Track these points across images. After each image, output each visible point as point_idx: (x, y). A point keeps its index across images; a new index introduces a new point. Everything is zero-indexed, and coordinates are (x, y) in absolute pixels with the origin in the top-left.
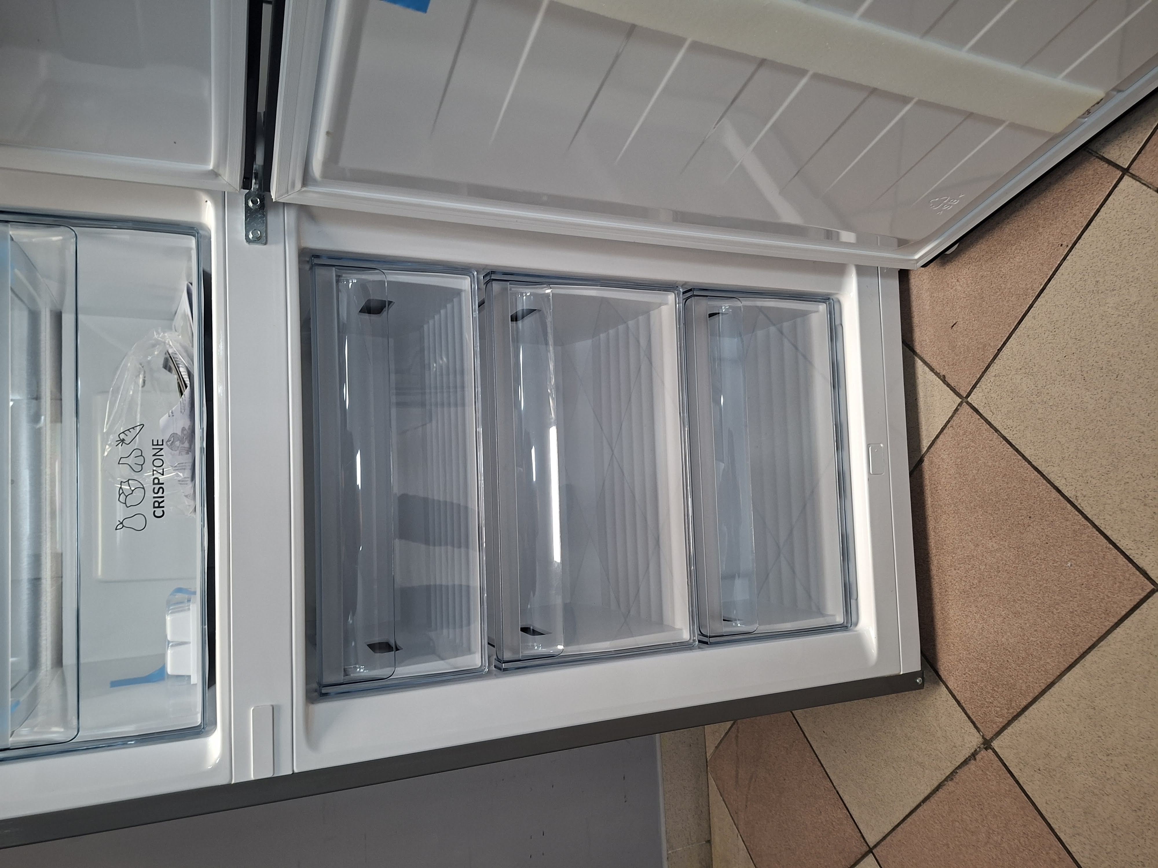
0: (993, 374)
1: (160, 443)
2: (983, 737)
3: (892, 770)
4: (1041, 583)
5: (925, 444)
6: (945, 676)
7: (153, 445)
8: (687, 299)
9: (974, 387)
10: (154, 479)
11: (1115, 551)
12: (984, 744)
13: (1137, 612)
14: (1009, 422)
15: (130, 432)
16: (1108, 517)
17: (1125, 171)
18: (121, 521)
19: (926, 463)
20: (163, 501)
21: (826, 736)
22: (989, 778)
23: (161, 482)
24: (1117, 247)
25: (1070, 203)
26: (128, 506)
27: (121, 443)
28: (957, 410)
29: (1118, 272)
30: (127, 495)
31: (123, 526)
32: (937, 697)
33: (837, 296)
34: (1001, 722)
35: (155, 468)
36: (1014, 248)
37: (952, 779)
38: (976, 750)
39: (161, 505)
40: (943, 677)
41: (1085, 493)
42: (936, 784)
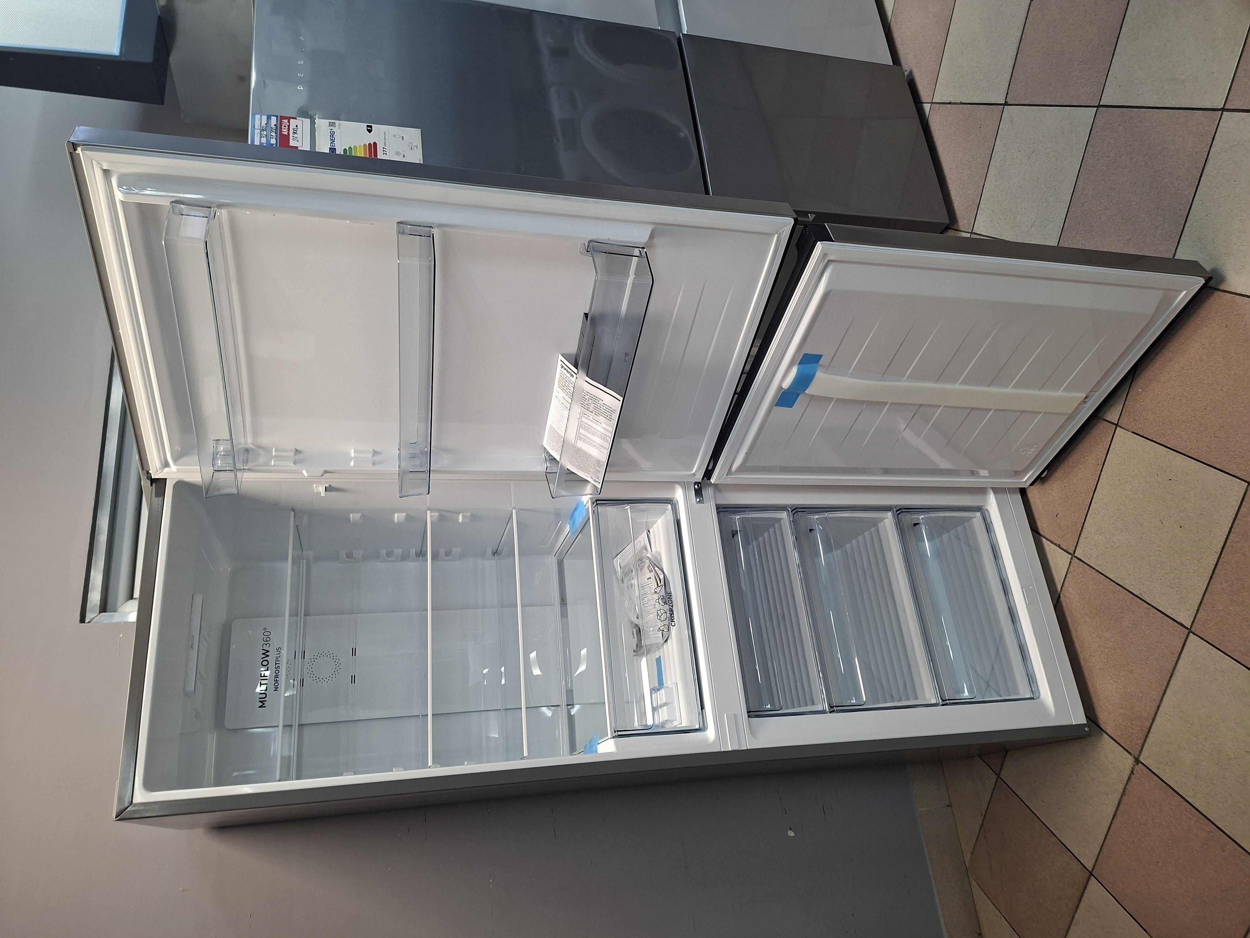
0: (1084, 538)
2: (1134, 757)
3: (1090, 807)
4: (1137, 649)
5: (1059, 587)
6: (1104, 727)
8: (898, 514)
9: (1076, 547)
11: (1166, 618)
12: (1135, 762)
13: (1185, 647)
14: (1099, 562)
16: (1158, 600)
17: (1117, 425)
19: (1062, 598)
21: (1045, 804)
22: (1143, 782)
24: (1123, 462)
25: (1097, 443)
28: (1070, 562)
29: (1127, 474)
32: (1104, 743)
33: (985, 507)
34: (1141, 743)
36: (1076, 469)
37: (1125, 794)
38: (1133, 768)
40: (1103, 728)
41: (1144, 591)
42: (1117, 802)
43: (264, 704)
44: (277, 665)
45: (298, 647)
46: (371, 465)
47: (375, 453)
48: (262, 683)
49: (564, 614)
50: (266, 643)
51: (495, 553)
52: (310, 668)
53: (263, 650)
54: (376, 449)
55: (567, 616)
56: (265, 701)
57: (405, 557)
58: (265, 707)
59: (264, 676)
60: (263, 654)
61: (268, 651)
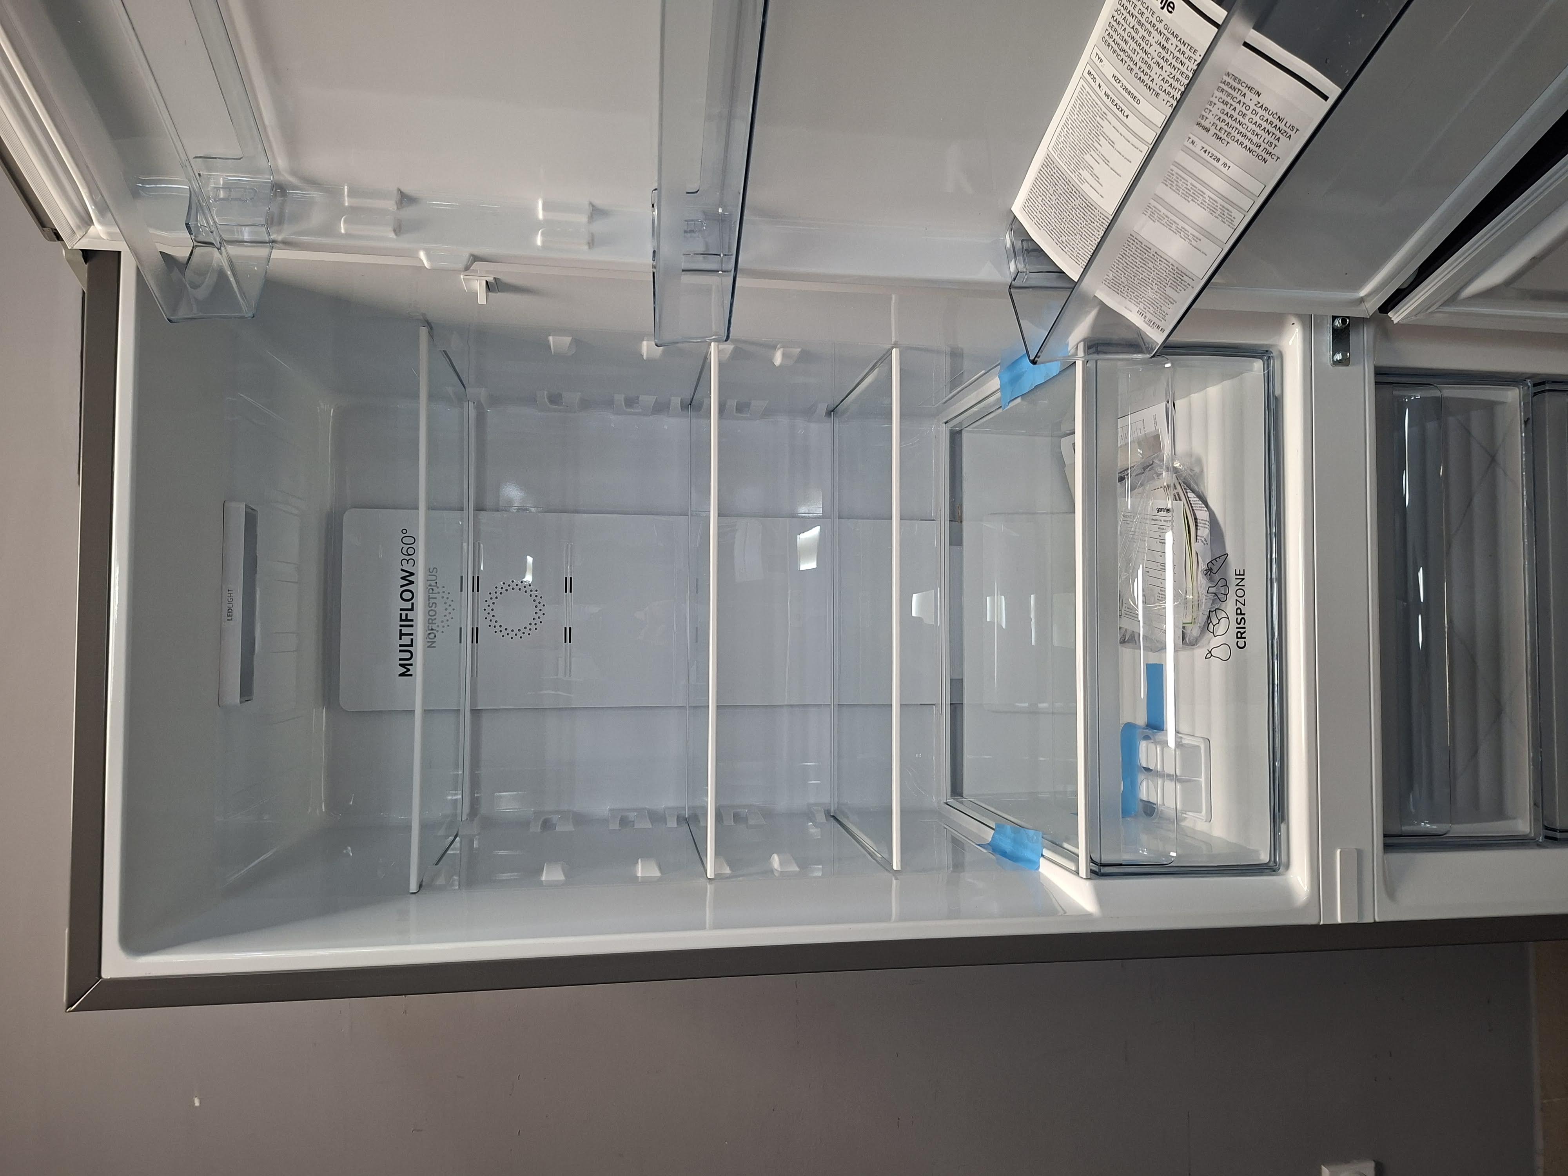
1: (1242, 573)
7: (1236, 575)
10: (1237, 609)
15: (1217, 561)
18: (1210, 651)
20: (1245, 632)
23: (1242, 612)
26: (1215, 635)
27: (1209, 572)
30: (1214, 624)
31: (1212, 655)
35: (1238, 599)
39: (1243, 636)
43: (408, 670)
44: (432, 601)
45: (465, 570)
46: (586, 247)
47: (596, 212)
48: (403, 632)
49: (956, 540)
50: (408, 558)
51: (832, 411)
52: (489, 610)
53: (402, 570)
54: (598, 202)
55: (960, 543)
56: (411, 665)
57: (661, 408)
58: (411, 675)
59: (407, 620)
60: (403, 578)
61: (412, 574)
